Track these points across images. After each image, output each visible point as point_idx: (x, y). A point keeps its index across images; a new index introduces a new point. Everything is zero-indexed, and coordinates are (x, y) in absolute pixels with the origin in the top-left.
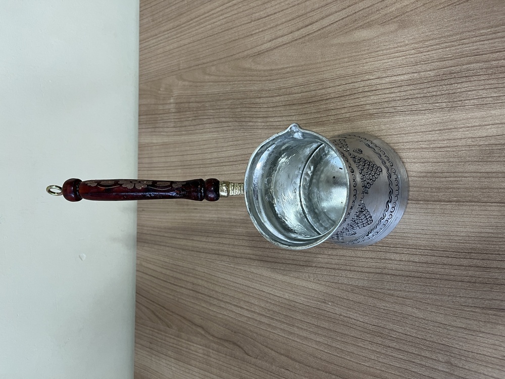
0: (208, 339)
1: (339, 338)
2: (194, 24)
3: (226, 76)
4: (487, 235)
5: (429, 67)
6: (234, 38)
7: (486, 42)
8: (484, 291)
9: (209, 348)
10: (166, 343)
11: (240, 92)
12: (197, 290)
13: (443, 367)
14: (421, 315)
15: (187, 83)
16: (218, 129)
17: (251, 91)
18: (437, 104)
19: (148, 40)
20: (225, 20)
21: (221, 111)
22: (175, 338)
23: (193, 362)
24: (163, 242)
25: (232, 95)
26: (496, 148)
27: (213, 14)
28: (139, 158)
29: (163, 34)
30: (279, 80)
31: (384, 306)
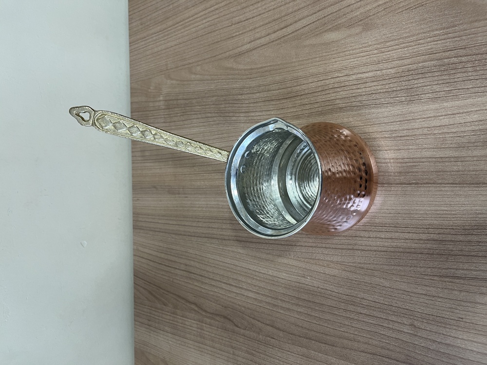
0: (201, 314)
1: (317, 308)
2: (180, 27)
3: (210, 75)
4: (442, 212)
5: (390, 65)
6: (216, 40)
7: (439, 42)
8: (441, 261)
9: (202, 322)
10: (163, 319)
11: (224, 90)
12: (190, 271)
13: (408, 329)
14: (387, 284)
15: (174, 82)
16: (205, 124)
17: (234, 89)
18: (398, 99)
19: (137, 42)
20: (208, 23)
21: (207, 107)
22: (171, 315)
23: (188, 336)
24: (157, 228)
25: (216, 92)
26: (448, 136)
27: (197, 18)
28: (132, 152)
29: (150, 37)
30: (258, 78)
31: (356, 278)
